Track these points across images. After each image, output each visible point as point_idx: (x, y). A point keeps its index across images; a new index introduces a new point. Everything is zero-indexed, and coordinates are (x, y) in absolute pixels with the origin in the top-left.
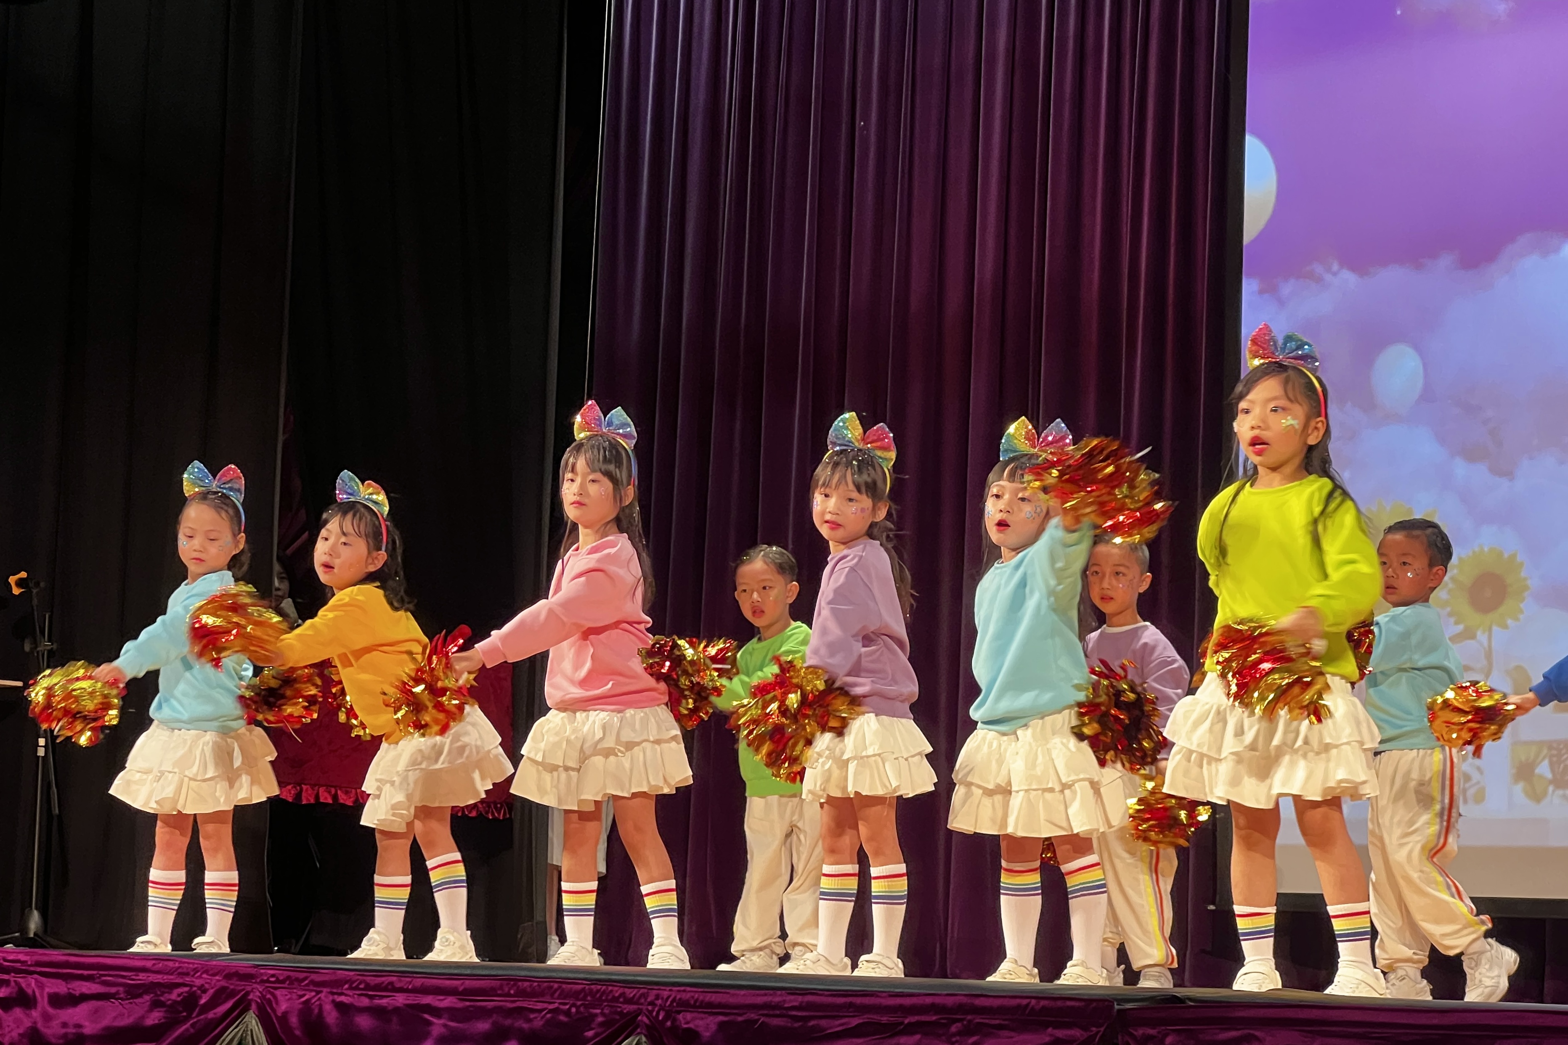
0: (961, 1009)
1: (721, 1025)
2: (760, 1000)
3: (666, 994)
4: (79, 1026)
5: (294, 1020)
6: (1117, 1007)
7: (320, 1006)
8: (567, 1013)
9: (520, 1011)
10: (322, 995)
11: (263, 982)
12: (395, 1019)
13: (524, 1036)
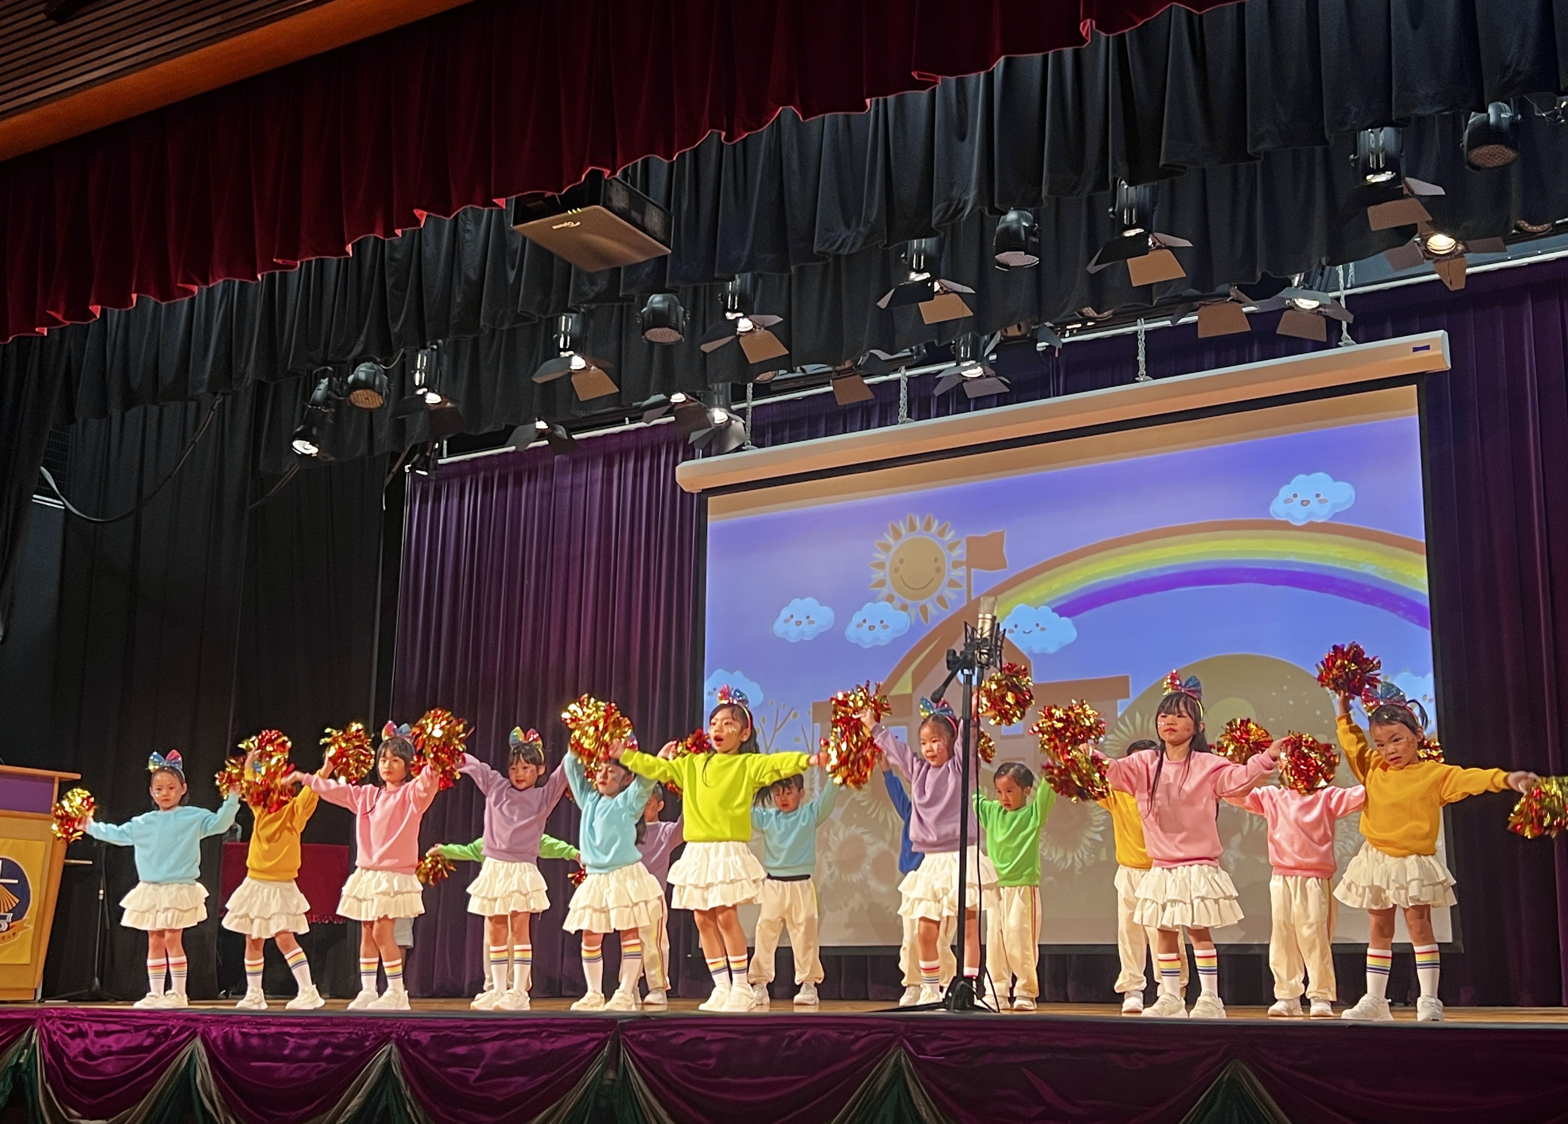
0: (547, 1025)
1: (433, 1037)
2: (452, 1024)
3: (405, 1023)
4: (110, 1047)
5: (220, 1041)
6: (619, 1022)
7: (233, 1035)
8: (357, 1034)
9: (333, 1033)
10: (234, 1029)
11: (204, 1023)
12: (270, 1039)
13: (335, 1046)
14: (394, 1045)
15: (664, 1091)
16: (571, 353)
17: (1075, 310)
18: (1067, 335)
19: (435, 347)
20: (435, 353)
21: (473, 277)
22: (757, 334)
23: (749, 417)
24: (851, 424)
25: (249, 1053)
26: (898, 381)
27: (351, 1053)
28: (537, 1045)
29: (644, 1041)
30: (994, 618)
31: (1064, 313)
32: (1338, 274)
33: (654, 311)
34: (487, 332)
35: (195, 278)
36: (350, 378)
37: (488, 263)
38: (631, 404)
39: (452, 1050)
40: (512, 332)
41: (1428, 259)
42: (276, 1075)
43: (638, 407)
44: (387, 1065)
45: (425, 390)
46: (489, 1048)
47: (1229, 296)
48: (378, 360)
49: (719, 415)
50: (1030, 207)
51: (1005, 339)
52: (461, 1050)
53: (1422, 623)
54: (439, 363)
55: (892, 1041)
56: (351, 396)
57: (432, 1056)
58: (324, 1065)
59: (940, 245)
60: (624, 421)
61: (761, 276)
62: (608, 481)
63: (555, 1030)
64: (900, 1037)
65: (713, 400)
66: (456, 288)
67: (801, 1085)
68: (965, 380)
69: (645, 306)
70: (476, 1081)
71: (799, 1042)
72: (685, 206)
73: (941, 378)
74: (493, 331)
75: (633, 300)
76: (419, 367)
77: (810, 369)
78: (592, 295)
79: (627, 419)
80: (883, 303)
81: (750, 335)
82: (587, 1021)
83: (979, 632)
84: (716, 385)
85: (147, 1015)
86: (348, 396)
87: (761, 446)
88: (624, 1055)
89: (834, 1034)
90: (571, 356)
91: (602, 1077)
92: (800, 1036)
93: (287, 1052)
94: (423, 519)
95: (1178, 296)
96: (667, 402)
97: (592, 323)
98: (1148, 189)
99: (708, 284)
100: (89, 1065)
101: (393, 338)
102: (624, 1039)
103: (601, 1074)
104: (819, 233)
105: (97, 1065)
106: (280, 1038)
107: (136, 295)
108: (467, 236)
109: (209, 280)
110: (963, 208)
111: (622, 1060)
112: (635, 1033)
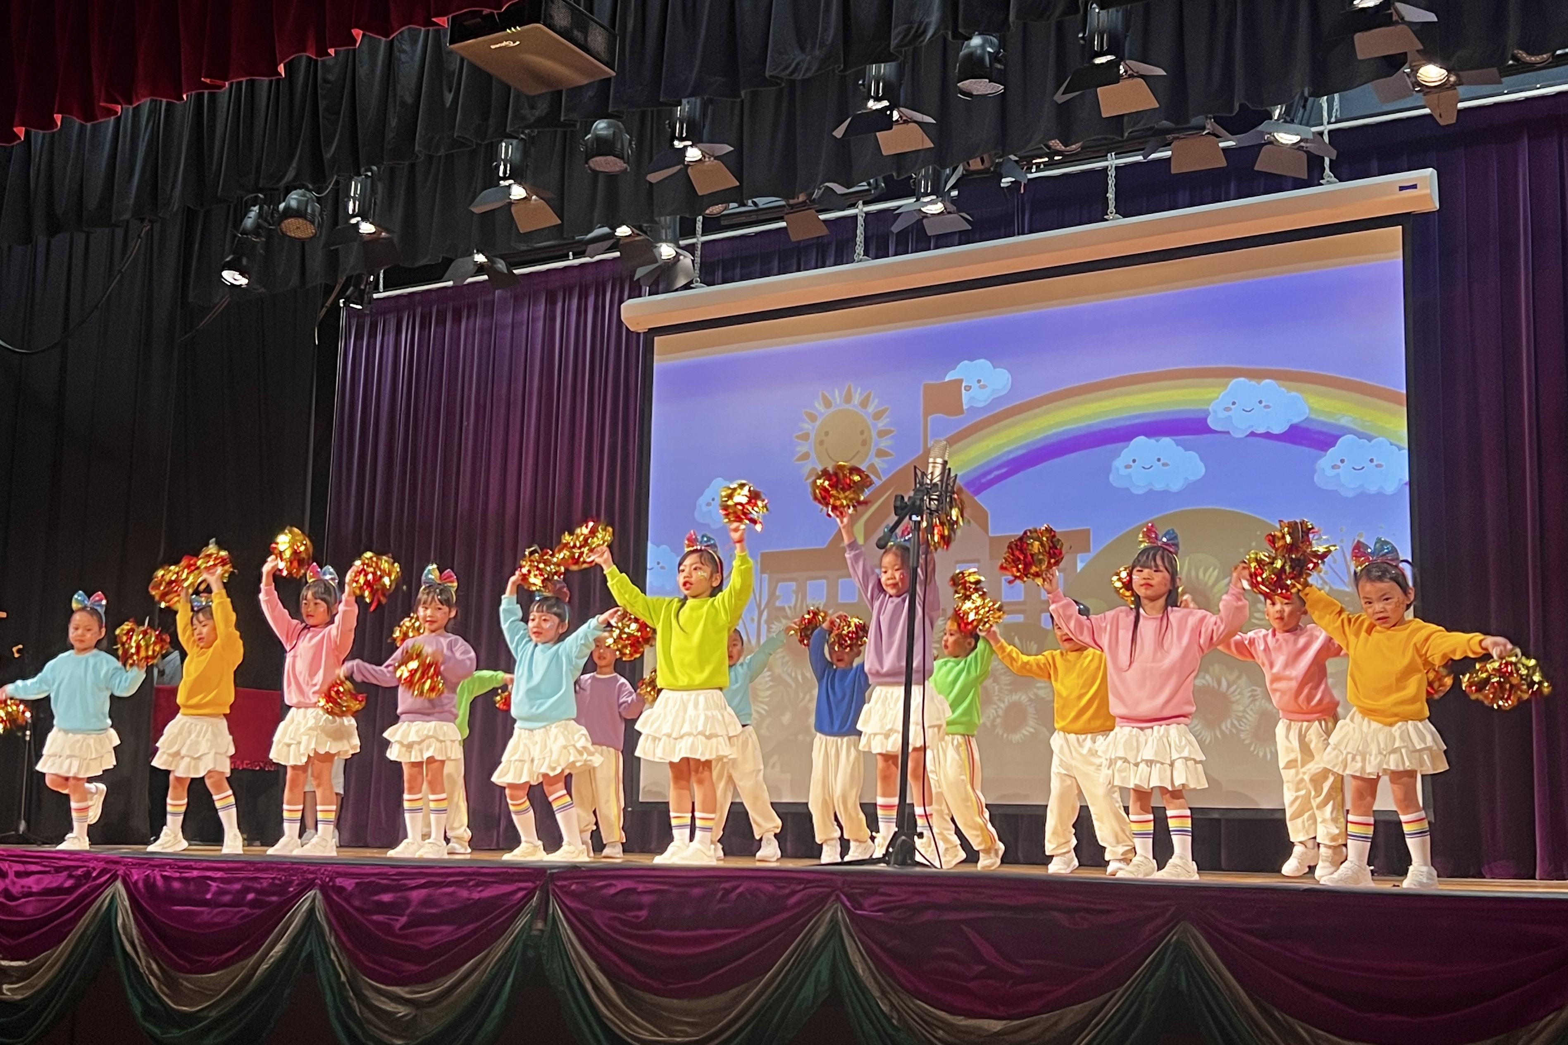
0: (474, 874)
1: (357, 884)
2: (376, 871)
3: (329, 869)
4: (30, 887)
5: (140, 884)
6: (549, 871)
7: (154, 878)
8: (280, 879)
9: (256, 878)
10: (155, 873)
11: (125, 865)
12: (192, 883)
13: (258, 892)
14: (318, 892)
15: (595, 942)
16: (511, 181)
17: (1040, 143)
18: (1033, 170)
19: (370, 174)
20: (369, 180)
21: (409, 100)
22: (707, 164)
23: (698, 253)
24: (805, 261)
25: (171, 897)
26: (855, 217)
27: (274, 898)
28: (465, 894)
29: (573, 891)
30: (944, 463)
31: (1029, 148)
32: (1323, 106)
33: (598, 139)
34: (423, 158)
35: (119, 98)
36: (282, 206)
37: (424, 85)
38: (574, 238)
39: (376, 898)
40: (449, 158)
41: (1418, 91)
42: (198, 920)
43: (581, 241)
44: (311, 910)
45: (359, 219)
46: (416, 895)
47: (1205, 129)
48: (310, 187)
49: (666, 251)
51: (968, 173)
52: (386, 898)
54: (374, 191)
55: (829, 895)
56: (283, 225)
57: (357, 903)
58: (247, 910)
59: (900, 71)
60: (567, 256)
61: (711, 101)
62: (550, 318)
63: (483, 879)
64: (838, 892)
65: (660, 234)
66: (390, 111)
67: (736, 938)
68: (926, 216)
69: (589, 133)
70: (401, 929)
71: (734, 895)
72: (628, 27)
73: (901, 213)
74: (429, 157)
75: (575, 126)
76: (352, 194)
77: (763, 202)
78: (532, 120)
79: (571, 253)
80: (839, 133)
81: (699, 166)
82: (516, 871)
83: (929, 477)
84: (663, 218)
85: (66, 856)
86: (279, 225)
87: (710, 283)
88: (554, 907)
89: (769, 888)
90: (511, 185)
91: (530, 927)
92: (735, 888)
93: (209, 896)
94: (358, 356)
95: (1151, 128)
96: (611, 235)
97: (532, 152)
98: (1120, 13)
99: (655, 110)
100: (9, 905)
101: (325, 162)
102: (554, 890)
103: (530, 925)
104: (772, 56)
105: (17, 906)
106: (202, 881)
107: (60, 116)
108: (403, 57)
109: (134, 100)
110: (924, 32)
111: (551, 911)
112: (565, 883)
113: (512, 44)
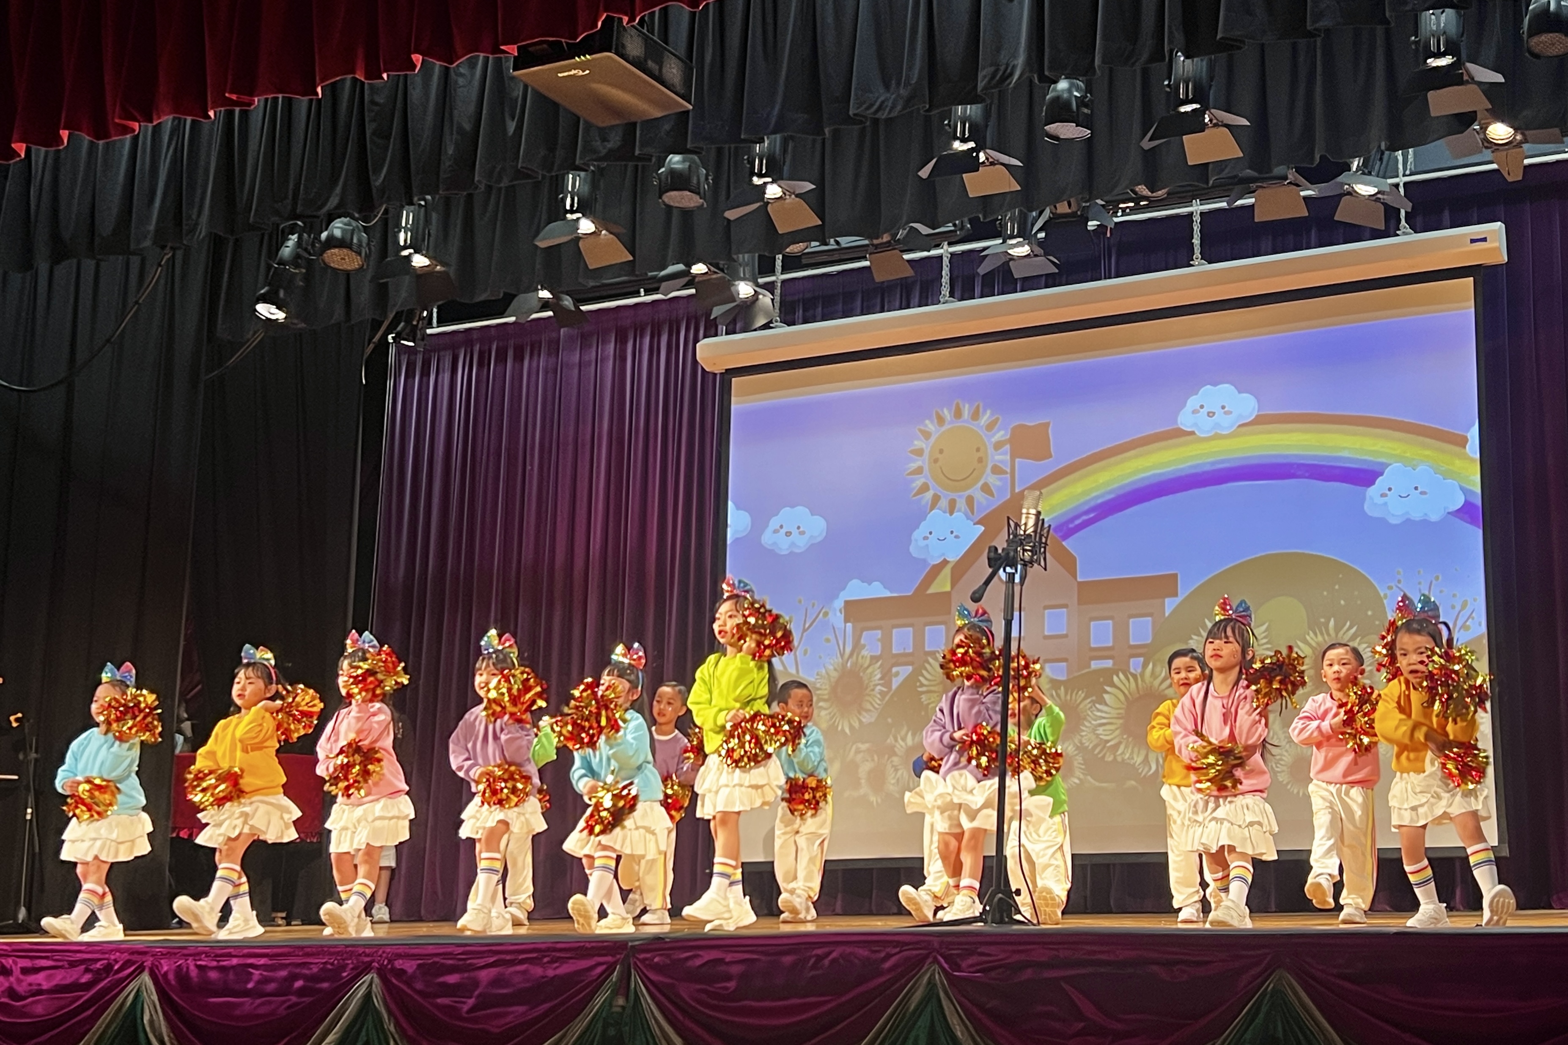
1: (418, 966)
2: (441, 951)
3: (388, 951)
4: (40, 985)
5: (172, 977)
6: (629, 944)
7: (187, 969)
8: (332, 964)
9: (305, 964)
10: (188, 962)
12: (231, 973)
13: (307, 978)
14: (376, 976)
15: (680, 1017)
17: (1127, 188)
18: (1120, 214)
19: (423, 203)
21: (467, 126)
23: (778, 291)
24: (889, 302)
25: (207, 988)
26: (941, 258)
27: (325, 985)
28: (538, 971)
29: (657, 963)
30: (1038, 514)
31: (1115, 192)
32: (1397, 161)
33: (673, 173)
34: (483, 189)
35: (136, 114)
37: (484, 112)
39: (441, 980)
40: (511, 190)
41: (1487, 148)
42: (238, 1012)
43: (654, 277)
44: (367, 998)
46: (485, 975)
47: (1286, 178)
48: (357, 215)
50: (1084, 75)
51: (1055, 217)
52: (452, 979)
53: (1473, 522)
54: (427, 221)
55: (926, 957)
56: (325, 255)
57: (419, 986)
58: (294, 999)
59: (987, 113)
60: (639, 292)
61: (792, 138)
62: (621, 358)
63: (558, 955)
64: (934, 954)
65: (738, 272)
66: (447, 137)
67: (829, 1006)
70: (468, 1012)
71: (826, 962)
72: (708, 58)
74: (489, 188)
75: (650, 160)
76: (403, 225)
77: (845, 241)
78: (604, 152)
82: (596, 945)
83: (1023, 528)
84: (741, 256)
87: (790, 322)
88: (636, 981)
89: (863, 952)
90: (578, 219)
91: (610, 1004)
92: (828, 954)
93: (250, 986)
94: (409, 392)
95: (1235, 176)
97: (602, 184)
98: (1204, 63)
99: (733, 146)
100: (13, 1006)
101: (374, 191)
102: (635, 963)
103: (609, 1002)
104: (856, 95)
105: (24, 1006)
106: (243, 971)
107: (67, 132)
108: (461, 81)
109: (155, 117)
110: (1011, 74)
111: (633, 986)
112: (648, 955)
113: (581, 73)
